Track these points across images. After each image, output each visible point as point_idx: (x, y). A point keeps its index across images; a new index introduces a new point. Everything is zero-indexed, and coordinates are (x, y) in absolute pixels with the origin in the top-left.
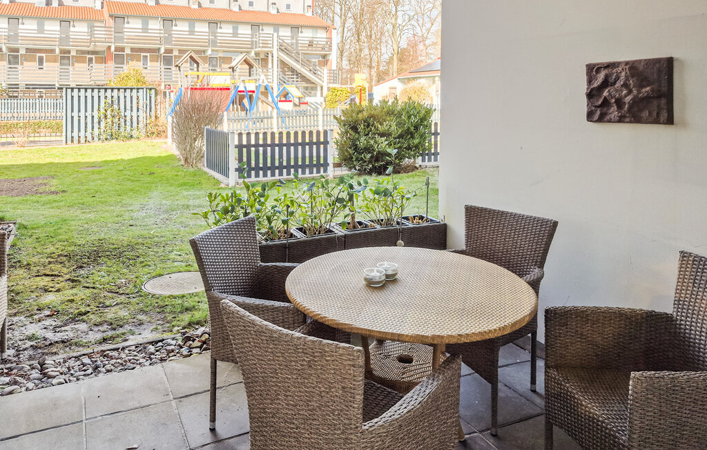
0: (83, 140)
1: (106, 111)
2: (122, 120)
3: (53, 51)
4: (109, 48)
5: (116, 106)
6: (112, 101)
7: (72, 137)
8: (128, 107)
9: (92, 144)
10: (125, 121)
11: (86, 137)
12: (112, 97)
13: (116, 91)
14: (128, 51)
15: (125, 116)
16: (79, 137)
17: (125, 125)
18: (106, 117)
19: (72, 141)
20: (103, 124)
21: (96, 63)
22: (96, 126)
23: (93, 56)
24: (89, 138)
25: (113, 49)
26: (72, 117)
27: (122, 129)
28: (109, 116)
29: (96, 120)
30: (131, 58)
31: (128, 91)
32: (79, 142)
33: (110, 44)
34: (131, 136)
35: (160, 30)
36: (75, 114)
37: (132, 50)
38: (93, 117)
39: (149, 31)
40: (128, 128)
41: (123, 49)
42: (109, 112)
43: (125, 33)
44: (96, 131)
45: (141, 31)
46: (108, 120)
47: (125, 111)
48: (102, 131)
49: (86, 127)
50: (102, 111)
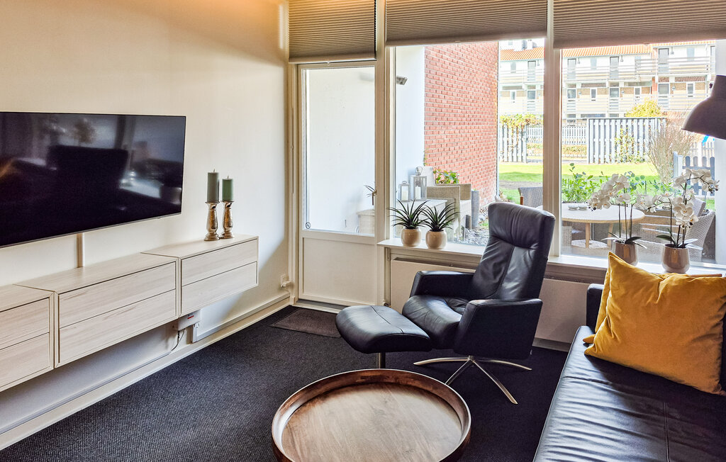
0: (602, 161)
1: (621, 138)
2: (635, 146)
3: (603, 85)
4: (654, 79)
5: (630, 134)
6: (627, 130)
7: (594, 158)
8: (641, 134)
9: (610, 164)
10: (638, 146)
11: (605, 159)
12: (627, 126)
13: (630, 121)
14: (672, 80)
15: (638, 142)
16: (599, 158)
17: (638, 150)
18: (621, 143)
19: (594, 162)
20: (619, 149)
21: (643, 93)
22: (613, 150)
23: (640, 87)
24: (608, 160)
25: (657, 80)
26: (594, 142)
27: (636, 153)
28: (624, 142)
29: (613, 145)
30: (675, 86)
31: (641, 121)
32: (599, 162)
33: (654, 76)
34: (644, 160)
35: (707, 57)
36: (596, 140)
37: (677, 79)
38: (610, 142)
39: (695, 59)
40: (641, 153)
41: (667, 79)
42: (624, 139)
43: (670, 64)
44: (613, 155)
45: (686, 60)
46: (623, 146)
47: (638, 138)
48: (618, 154)
49: (605, 151)
50: (618, 137)
